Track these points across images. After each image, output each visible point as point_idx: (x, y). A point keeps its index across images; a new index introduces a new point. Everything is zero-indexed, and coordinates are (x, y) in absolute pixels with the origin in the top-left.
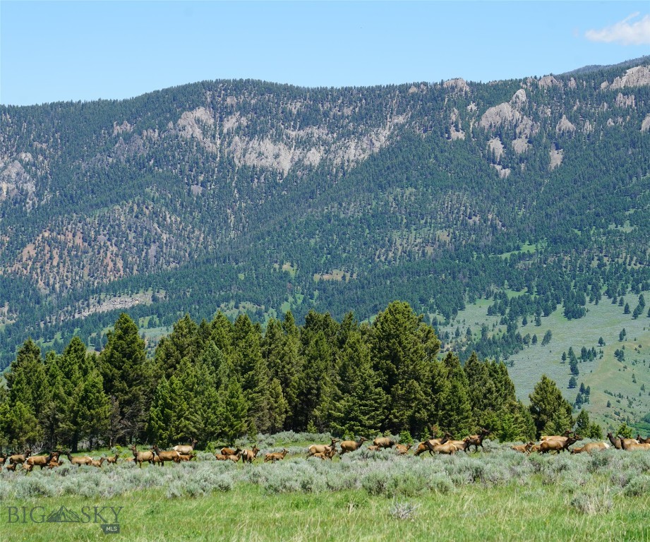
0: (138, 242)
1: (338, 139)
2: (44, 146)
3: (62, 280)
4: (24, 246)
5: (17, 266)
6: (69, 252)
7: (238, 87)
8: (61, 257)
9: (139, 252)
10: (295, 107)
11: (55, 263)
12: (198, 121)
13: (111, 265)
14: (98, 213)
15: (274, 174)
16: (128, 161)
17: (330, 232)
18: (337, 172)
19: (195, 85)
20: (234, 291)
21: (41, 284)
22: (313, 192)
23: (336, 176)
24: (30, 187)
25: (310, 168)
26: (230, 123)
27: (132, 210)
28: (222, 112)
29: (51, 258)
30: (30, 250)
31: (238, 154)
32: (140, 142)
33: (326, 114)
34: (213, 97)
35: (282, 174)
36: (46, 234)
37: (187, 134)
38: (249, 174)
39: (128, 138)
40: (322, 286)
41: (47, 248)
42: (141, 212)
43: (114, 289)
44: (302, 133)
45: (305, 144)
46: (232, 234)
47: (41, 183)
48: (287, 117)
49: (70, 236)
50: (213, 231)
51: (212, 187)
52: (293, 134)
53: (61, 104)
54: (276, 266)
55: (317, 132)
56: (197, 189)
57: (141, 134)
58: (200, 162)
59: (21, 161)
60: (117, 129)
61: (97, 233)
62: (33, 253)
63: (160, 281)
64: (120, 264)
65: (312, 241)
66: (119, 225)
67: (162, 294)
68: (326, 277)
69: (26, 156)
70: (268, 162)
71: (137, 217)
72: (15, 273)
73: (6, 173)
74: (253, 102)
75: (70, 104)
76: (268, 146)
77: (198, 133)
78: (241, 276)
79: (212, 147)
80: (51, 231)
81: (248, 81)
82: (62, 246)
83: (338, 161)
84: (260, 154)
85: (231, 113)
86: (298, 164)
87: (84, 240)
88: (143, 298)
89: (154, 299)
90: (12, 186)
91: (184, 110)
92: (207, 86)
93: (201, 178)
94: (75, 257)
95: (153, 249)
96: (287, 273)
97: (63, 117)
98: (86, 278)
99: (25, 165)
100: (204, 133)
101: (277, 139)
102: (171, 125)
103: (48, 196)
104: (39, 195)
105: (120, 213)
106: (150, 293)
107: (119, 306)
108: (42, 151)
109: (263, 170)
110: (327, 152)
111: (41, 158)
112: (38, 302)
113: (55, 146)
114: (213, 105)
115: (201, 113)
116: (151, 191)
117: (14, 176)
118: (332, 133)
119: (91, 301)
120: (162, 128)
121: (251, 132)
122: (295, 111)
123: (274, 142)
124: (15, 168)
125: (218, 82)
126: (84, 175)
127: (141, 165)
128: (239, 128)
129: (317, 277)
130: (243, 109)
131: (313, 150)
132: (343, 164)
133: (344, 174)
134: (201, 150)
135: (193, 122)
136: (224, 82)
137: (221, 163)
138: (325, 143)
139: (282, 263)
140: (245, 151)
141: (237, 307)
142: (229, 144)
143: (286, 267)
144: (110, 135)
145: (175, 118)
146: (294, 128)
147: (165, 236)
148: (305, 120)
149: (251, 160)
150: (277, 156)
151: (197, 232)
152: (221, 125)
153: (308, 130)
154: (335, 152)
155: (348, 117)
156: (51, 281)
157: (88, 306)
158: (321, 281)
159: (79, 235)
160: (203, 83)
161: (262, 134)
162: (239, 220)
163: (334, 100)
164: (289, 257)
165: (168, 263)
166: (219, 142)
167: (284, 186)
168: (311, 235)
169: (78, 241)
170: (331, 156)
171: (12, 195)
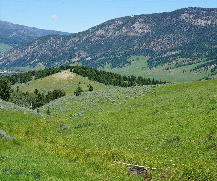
0: (174, 41)
1: (214, 18)
2: (153, 22)
3: (159, 49)
4: (151, 42)
5: (150, 46)
6: (160, 43)
7: (192, 9)
8: (158, 44)
9: (174, 43)
10: (205, 12)
11: (157, 46)
12: (185, 16)
13: (169, 46)
14: (165, 35)
15: (201, 26)
16: (170, 25)
17: (214, 38)
18: (214, 25)
19: (184, 9)
20: (196, 50)
21: (155, 50)
22: (209, 30)
23: (214, 26)
24: (151, 31)
25: (208, 25)
26: (191, 16)
27: (172, 34)
28: (190, 14)
29: (156, 45)
30: (152, 43)
31: (193, 22)
32: (173, 21)
33: (211, 14)
34: (187, 11)
35: (202, 26)
36: (155, 40)
37: (182, 19)
38: (196, 26)
39: (170, 20)
40: (213, 49)
41: (156, 43)
42: (174, 35)
43: (171, 51)
44: (206, 18)
45: (207, 20)
46: (193, 39)
47: (153, 29)
48: (203, 14)
49: (160, 40)
50: (189, 38)
51: (188, 29)
52: (205, 18)
53: (156, 14)
54: (204, 45)
55: (209, 17)
56: (185, 30)
57: (173, 19)
58: (186, 24)
59: (148, 25)
60: (168, 18)
61: (165, 39)
62: (153, 44)
63: (180, 49)
64: (170, 46)
65: (210, 40)
66: (170, 38)
67: (181, 51)
68: (214, 47)
69: (149, 24)
70: (200, 24)
71: (173, 36)
72: (149, 48)
73: (146, 28)
74: (196, 11)
75: (157, 14)
76: (199, 21)
77: (185, 18)
78: (197, 47)
79: (188, 21)
80: (156, 39)
81: (194, 7)
82: (159, 42)
83: (214, 23)
84: (198, 22)
85: (191, 14)
86: (206, 24)
87: (163, 41)
88: (177, 52)
89: (179, 52)
90: (147, 30)
91: (181, 14)
92: (186, 9)
93: (186, 28)
94: (161, 44)
95: (177, 42)
96: (206, 46)
97: (156, 16)
98: (164, 49)
99: (149, 26)
100: (186, 18)
101: (201, 19)
102: (179, 17)
103: (154, 32)
104: (152, 32)
105: (170, 35)
106: (178, 51)
107: (172, 54)
108: (153, 23)
109: (199, 26)
110: (212, 21)
111: (152, 25)
112: (154, 54)
113: (155, 22)
114: (187, 13)
115: (185, 14)
116: (176, 31)
117: (147, 28)
118: (213, 17)
119: (166, 53)
120: (177, 18)
121: (196, 18)
122: (205, 13)
123: (201, 20)
124: (147, 27)
125: (188, 8)
126: (161, 28)
127: (173, 25)
128: (193, 17)
129: (212, 47)
130: (194, 13)
131: (209, 21)
132: (215, 24)
133: (216, 26)
134: (185, 22)
135: (184, 16)
136: (189, 8)
137: (190, 24)
138: (211, 19)
139: (205, 44)
140: (195, 22)
141: (197, 53)
142: (191, 21)
143: (206, 45)
144: (166, 20)
145: (180, 16)
146: (205, 17)
147: (179, 40)
148: (207, 15)
149: (196, 23)
150: (201, 23)
151: (186, 39)
152: (189, 17)
153: (208, 17)
154: (214, 21)
155: (216, 14)
156: (157, 49)
157: (166, 54)
158: (213, 48)
159: (162, 40)
160: (185, 8)
161: (198, 18)
162: (194, 36)
163: (213, 10)
164: (206, 43)
165: (180, 45)
166: (189, 20)
167: (203, 29)
168: (210, 39)
169: (162, 41)
170: (213, 22)
171: (147, 32)
